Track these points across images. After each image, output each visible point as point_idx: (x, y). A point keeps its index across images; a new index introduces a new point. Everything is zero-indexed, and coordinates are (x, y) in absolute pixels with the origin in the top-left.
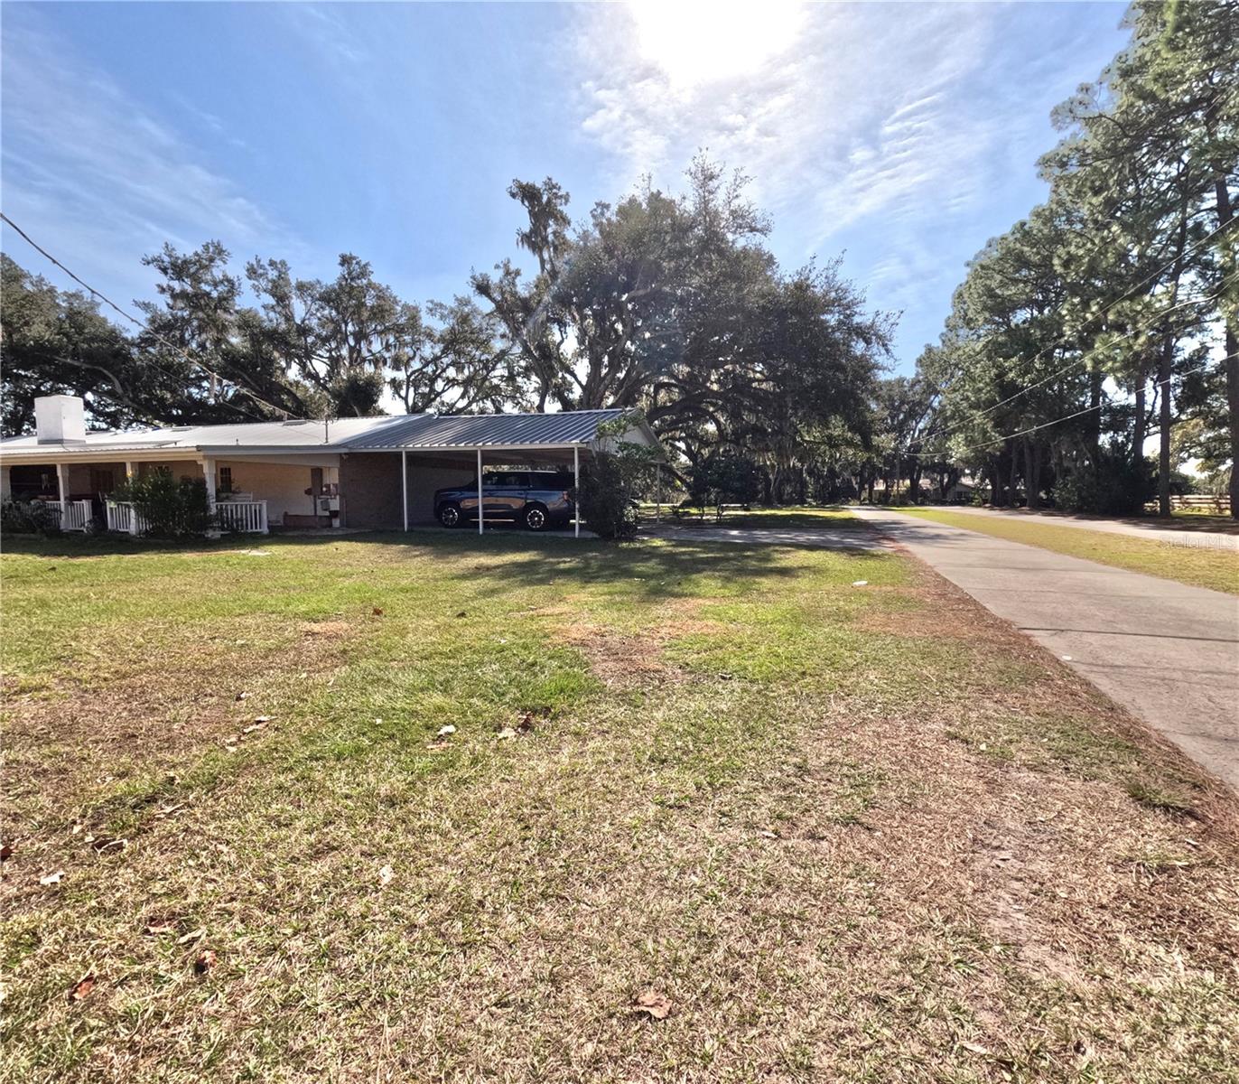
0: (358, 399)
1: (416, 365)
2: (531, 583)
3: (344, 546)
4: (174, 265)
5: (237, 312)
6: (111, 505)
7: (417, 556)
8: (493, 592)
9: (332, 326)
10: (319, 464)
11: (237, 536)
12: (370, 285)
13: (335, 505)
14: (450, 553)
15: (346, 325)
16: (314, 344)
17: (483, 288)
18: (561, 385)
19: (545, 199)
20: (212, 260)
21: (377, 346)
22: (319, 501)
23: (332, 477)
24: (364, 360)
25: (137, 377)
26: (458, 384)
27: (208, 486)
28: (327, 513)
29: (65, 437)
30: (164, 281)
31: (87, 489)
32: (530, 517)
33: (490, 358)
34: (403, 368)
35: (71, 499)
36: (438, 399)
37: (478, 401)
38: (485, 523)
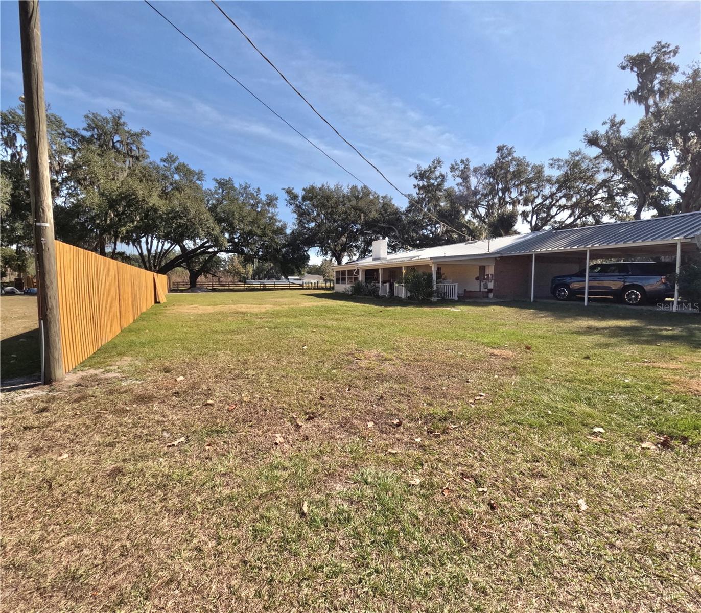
0: (503, 226)
1: (539, 201)
2: (638, 342)
3: (498, 309)
4: (420, 174)
5: (445, 190)
6: (396, 285)
7: (543, 317)
8: (607, 345)
9: (490, 187)
10: (483, 264)
11: (445, 301)
12: (513, 159)
13: (491, 285)
14: (565, 317)
15: (498, 185)
16: (480, 199)
17: (593, 141)
18: (658, 196)
19: (653, 59)
20: (435, 167)
21: (514, 194)
22: (482, 284)
23: (490, 271)
24: (507, 203)
25: (404, 228)
26: (568, 208)
27: (433, 276)
28: (487, 290)
29: (381, 257)
30: (416, 182)
31: (387, 279)
32: (627, 295)
33: (593, 187)
34: (530, 204)
35: (384, 282)
36: (552, 220)
37: (582, 217)
38: (589, 298)
